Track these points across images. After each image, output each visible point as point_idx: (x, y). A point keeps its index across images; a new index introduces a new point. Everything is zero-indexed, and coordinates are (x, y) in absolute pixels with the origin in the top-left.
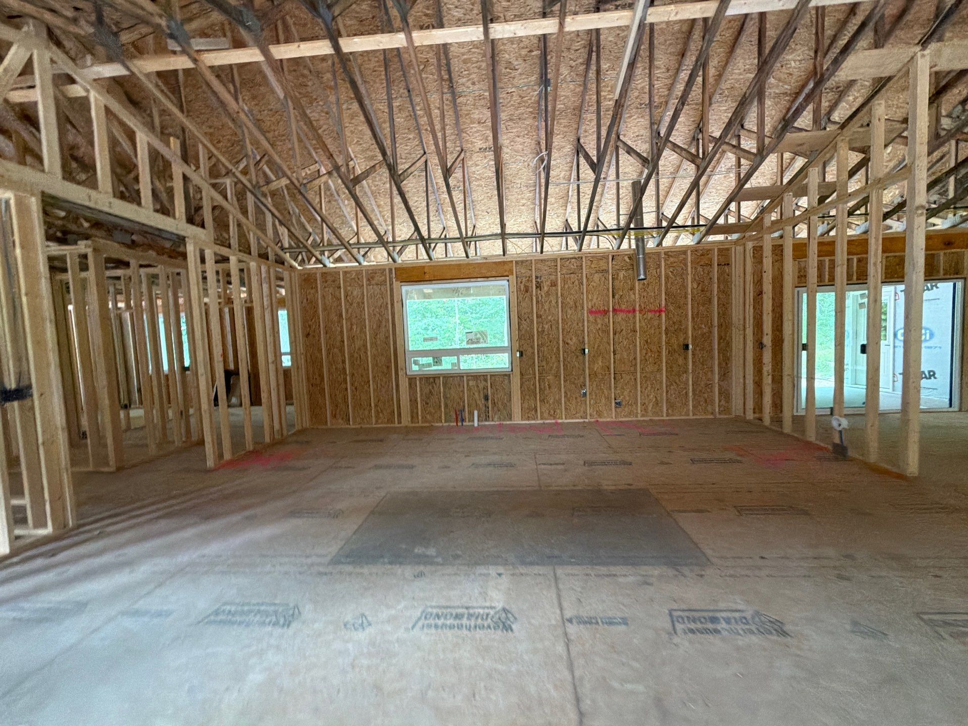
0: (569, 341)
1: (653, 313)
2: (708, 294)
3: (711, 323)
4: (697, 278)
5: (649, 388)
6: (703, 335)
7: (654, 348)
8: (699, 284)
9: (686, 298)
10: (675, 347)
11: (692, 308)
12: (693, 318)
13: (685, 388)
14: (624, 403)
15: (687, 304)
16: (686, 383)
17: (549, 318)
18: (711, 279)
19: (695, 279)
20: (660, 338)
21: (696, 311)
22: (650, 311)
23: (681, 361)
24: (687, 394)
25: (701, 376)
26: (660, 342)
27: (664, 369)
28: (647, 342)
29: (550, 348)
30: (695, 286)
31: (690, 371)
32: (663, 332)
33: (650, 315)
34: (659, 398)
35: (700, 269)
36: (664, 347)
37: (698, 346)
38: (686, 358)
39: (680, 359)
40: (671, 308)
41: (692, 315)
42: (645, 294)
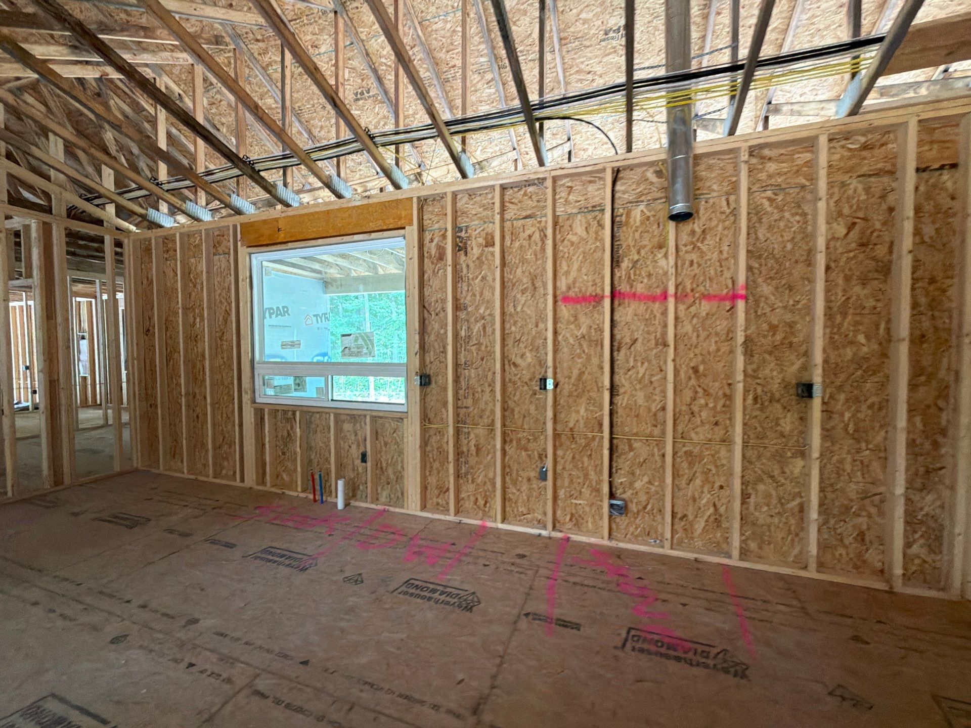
0: (519, 361)
1: (715, 304)
2: (881, 251)
3: (888, 330)
4: (846, 211)
5: (698, 482)
6: (858, 361)
7: (715, 387)
8: (851, 227)
9: (810, 262)
10: (775, 386)
11: (828, 290)
12: (829, 315)
13: (799, 494)
14: (633, 508)
15: (811, 281)
16: (802, 482)
17: (481, 311)
18: (891, 210)
19: (840, 214)
20: (732, 364)
21: (840, 298)
22: (708, 297)
23: (788, 423)
24: (802, 509)
25: (848, 468)
26: (730, 375)
27: (738, 440)
28: (695, 370)
29: (480, 371)
30: (841, 230)
31: (816, 454)
32: (739, 350)
33: (705, 307)
34: (722, 510)
35: (855, 184)
36: (740, 387)
37: (840, 388)
38: (804, 419)
39: (788, 420)
40: (766, 289)
41: (828, 308)
42: (694, 256)
